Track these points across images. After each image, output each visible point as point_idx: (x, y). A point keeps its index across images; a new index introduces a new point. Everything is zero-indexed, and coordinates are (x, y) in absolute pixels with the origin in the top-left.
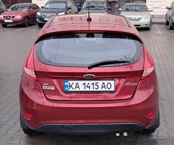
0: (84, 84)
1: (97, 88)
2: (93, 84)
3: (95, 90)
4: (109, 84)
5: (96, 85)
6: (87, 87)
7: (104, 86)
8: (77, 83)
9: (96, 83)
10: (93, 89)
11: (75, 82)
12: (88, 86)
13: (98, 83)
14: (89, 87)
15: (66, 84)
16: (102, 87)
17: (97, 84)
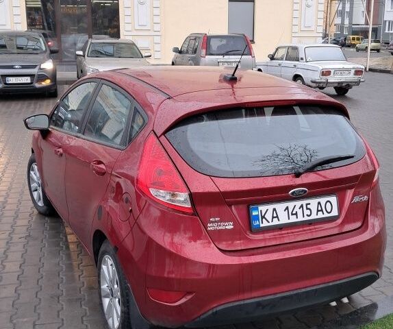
0: (287, 208)
1: (309, 214)
2: (302, 206)
3: (306, 218)
4: (328, 204)
5: (307, 209)
6: (292, 214)
7: (320, 209)
8: (274, 210)
9: (307, 205)
10: (304, 216)
11: (270, 207)
12: (294, 212)
13: (309, 204)
14: (296, 214)
15: (255, 213)
16: (318, 211)
17: (309, 206)
